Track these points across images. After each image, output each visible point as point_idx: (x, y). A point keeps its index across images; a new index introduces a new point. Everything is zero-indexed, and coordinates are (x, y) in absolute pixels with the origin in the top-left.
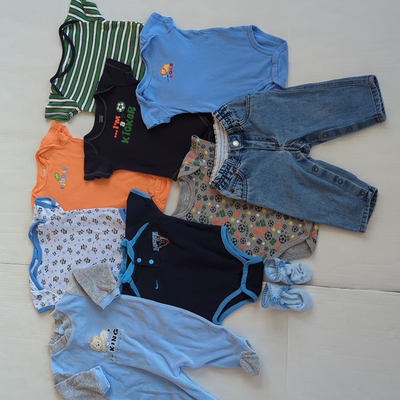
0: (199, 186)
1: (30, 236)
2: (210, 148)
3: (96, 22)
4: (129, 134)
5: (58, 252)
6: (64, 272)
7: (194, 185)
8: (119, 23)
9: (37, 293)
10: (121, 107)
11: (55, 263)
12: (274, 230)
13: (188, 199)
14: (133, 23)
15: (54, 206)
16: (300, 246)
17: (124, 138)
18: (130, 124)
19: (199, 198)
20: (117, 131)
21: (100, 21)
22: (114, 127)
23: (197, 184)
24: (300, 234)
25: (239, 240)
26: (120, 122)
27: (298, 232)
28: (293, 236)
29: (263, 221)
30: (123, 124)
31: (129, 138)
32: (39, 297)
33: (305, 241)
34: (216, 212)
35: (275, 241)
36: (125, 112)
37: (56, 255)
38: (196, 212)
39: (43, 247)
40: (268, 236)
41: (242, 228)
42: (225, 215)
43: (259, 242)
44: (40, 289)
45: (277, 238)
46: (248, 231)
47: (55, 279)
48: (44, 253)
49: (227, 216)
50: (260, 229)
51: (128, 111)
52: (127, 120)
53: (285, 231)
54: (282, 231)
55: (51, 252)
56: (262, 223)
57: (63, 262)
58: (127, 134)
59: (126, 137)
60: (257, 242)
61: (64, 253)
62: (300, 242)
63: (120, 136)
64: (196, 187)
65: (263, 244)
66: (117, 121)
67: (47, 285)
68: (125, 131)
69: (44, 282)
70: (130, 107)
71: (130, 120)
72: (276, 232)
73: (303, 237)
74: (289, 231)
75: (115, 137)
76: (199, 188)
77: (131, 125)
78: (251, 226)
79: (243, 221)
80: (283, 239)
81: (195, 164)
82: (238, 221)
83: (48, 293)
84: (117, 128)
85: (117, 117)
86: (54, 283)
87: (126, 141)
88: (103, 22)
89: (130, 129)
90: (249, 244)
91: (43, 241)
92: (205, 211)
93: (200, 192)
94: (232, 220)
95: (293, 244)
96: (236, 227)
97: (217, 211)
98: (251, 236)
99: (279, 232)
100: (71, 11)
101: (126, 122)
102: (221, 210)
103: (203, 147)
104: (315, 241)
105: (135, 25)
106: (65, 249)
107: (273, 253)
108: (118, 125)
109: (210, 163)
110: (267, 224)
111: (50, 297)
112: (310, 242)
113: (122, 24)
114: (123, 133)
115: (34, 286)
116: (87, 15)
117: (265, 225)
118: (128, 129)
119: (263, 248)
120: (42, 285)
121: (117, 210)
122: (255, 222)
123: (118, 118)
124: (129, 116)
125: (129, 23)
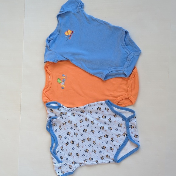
1: (47, 128)
5: (68, 136)
6: (75, 149)
9: (58, 165)
11: (67, 144)
15: (59, 107)
32: (60, 168)
37: (67, 139)
39: (57, 134)
44: (60, 162)
47: (70, 154)
48: (58, 139)
55: (63, 137)
57: (73, 142)
61: (72, 136)
67: (64, 159)
69: (62, 157)
83: (65, 164)
86: (69, 158)
91: (56, 131)
106: (72, 134)
111: (67, 167)
115: (56, 161)
120: (60, 160)
121: (103, 102)
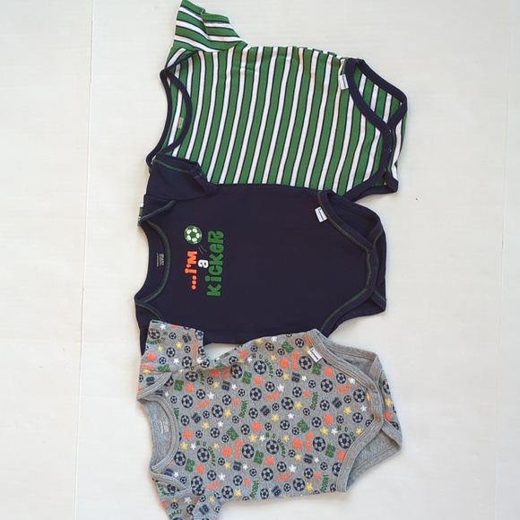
0: (179, 401)
2: (184, 337)
3: (231, 51)
4: (219, 279)
7: (169, 404)
8: (275, 50)
10: (193, 235)
12: (325, 431)
13: (168, 430)
14: (305, 49)
16: (377, 441)
17: (210, 287)
18: (218, 261)
19: (185, 421)
20: (194, 277)
21: (239, 48)
22: (187, 271)
23: (174, 400)
24: (368, 423)
25: (274, 468)
26: (197, 260)
27: (364, 421)
28: (359, 431)
29: (303, 422)
30: (203, 263)
31: (219, 287)
33: (381, 431)
34: (221, 435)
35: (334, 449)
36: (204, 241)
38: (189, 446)
40: (319, 444)
41: (272, 447)
42: (237, 436)
43: (308, 459)
45: (334, 443)
46: (283, 449)
49: (241, 436)
50: (302, 436)
51: (210, 240)
52: (212, 256)
53: (343, 427)
54: (339, 429)
56: (302, 427)
58: (214, 279)
59: (215, 284)
60: (306, 460)
62: (374, 435)
63: (202, 285)
64: (175, 406)
65: (316, 460)
66: (191, 261)
68: (211, 276)
70: (210, 233)
71: (216, 255)
72: (330, 432)
73: (375, 427)
74: (349, 423)
75: (194, 287)
76: (179, 404)
77: (221, 263)
78: (286, 438)
79: (271, 435)
80: (346, 441)
81: (162, 370)
82: (262, 438)
84: (195, 271)
85: (190, 254)
87: (214, 292)
88: (246, 50)
89: (220, 270)
90: (293, 469)
92: (202, 440)
93: (183, 411)
94: (253, 438)
95: (364, 444)
96: (262, 449)
97: (223, 433)
98: (292, 454)
99: (334, 431)
100: (180, 31)
101: (209, 260)
102: (228, 428)
103: (173, 336)
104: (396, 425)
105: (308, 54)
107: (338, 469)
108: (194, 266)
109: (187, 363)
110: (310, 425)
112: (389, 430)
113: (282, 52)
114: (207, 278)
116: (213, 38)
117: (308, 428)
118: (215, 270)
119: (319, 467)
122: (290, 429)
123: (192, 255)
124: (213, 248)
125: (295, 50)
